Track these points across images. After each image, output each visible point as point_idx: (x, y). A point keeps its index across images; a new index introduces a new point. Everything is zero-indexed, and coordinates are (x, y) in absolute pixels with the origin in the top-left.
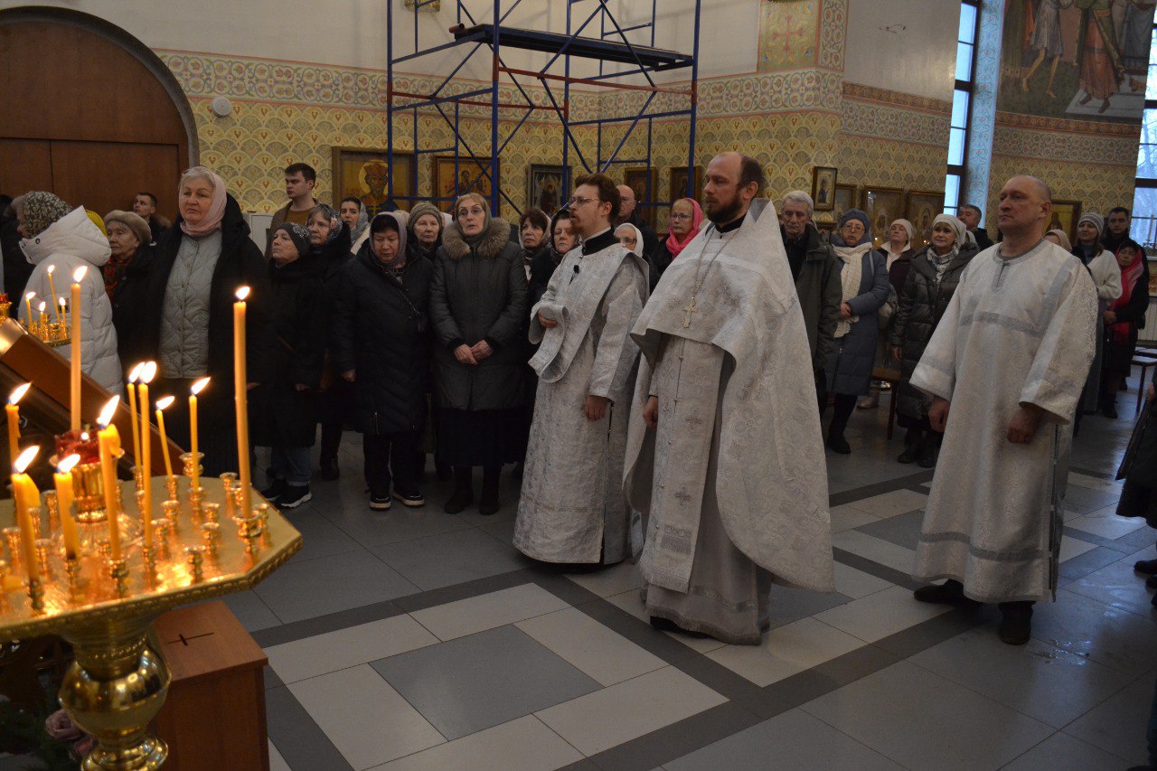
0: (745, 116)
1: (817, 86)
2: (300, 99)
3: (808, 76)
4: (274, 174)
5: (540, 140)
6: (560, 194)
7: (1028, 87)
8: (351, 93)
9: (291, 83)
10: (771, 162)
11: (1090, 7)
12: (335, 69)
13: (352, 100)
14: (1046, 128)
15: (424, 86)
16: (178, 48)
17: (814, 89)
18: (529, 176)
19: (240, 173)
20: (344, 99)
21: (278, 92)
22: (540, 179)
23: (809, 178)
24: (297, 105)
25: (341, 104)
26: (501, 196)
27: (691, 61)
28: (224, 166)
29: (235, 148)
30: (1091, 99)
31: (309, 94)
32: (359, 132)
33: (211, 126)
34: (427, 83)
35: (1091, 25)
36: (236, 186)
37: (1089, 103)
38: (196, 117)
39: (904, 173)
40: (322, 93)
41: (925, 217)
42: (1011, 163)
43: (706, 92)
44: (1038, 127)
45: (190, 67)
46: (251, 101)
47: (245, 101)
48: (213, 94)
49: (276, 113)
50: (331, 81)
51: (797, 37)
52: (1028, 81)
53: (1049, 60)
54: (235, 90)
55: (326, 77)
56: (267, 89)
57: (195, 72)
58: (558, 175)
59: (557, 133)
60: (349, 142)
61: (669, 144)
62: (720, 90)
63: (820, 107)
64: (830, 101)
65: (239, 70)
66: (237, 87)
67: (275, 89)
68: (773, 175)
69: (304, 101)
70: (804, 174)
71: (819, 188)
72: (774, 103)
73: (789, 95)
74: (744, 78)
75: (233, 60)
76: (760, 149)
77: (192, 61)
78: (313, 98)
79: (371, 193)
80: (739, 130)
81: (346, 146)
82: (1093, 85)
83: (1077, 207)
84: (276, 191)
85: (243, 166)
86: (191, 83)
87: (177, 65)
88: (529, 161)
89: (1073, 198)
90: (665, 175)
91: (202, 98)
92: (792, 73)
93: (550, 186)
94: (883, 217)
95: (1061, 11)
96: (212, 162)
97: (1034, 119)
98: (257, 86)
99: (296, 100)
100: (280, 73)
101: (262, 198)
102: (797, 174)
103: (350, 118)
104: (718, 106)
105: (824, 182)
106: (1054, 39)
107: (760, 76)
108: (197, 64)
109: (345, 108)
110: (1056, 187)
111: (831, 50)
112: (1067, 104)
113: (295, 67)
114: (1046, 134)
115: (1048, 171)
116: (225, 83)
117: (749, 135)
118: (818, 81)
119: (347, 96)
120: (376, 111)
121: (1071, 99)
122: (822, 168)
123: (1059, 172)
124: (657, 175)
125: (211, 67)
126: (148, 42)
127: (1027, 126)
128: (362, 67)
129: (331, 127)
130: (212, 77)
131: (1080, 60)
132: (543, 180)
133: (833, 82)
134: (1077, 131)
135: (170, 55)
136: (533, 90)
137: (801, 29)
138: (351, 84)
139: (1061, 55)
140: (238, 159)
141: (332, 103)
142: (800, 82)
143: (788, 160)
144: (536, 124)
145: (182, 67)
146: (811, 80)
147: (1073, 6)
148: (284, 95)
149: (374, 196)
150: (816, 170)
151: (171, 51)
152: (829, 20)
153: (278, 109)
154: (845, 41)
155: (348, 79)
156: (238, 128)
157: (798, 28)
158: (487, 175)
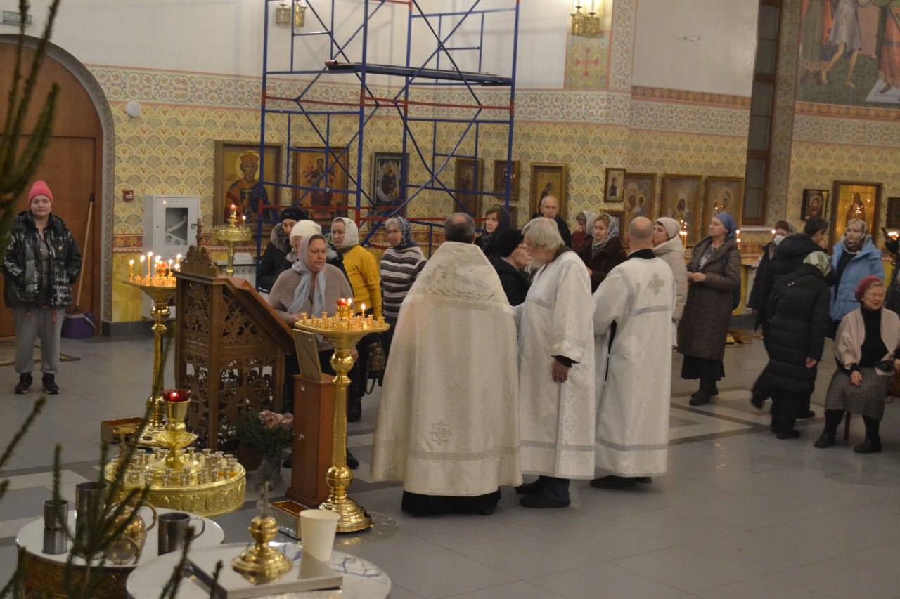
0: (555, 124)
1: (608, 105)
2: (192, 102)
3: (601, 97)
4: (170, 162)
5: (383, 131)
6: (399, 177)
7: (828, 79)
8: (232, 96)
9: (186, 89)
10: (574, 162)
11: (888, 4)
12: (220, 77)
13: (232, 101)
14: (847, 115)
15: (289, 89)
16: (104, 64)
17: (606, 108)
18: (373, 162)
19: (144, 162)
20: (226, 101)
21: (176, 97)
22: (382, 165)
23: (602, 177)
24: (190, 106)
25: (224, 105)
26: (350, 179)
27: (510, 82)
28: (133, 156)
29: (142, 142)
30: (890, 88)
31: (199, 97)
32: (236, 127)
33: (124, 125)
34: (291, 86)
35: (888, 20)
36: (141, 172)
37: (888, 92)
38: (114, 117)
39: (703, 162)
40: (209, 96)
41: (725, 200)
42: (812, 148)
43: (524, 100)
44: (838, 114)
45: (112, 79)
46: (156, 104)
47: (151, 104)
48: (128, 99)
49: (173, 113)
50: (216, 87)
51: (593, 65)
52: (828, 74)
53: (848, 54)
54: (144, 96)
55: (213, 84)
56: (168, 94)
57: (115, 82)
58: (397, 161)
59: (398, 125)
60: (228, 137)
61: (493, 140)
62: (535, 100)
63: (611, 122)
64: (620, 116)
65: (148, 80)
66: (146, 94)
67: (174, 94)
68: (575, 172)
69: (196, 103)
70: (598, 173)
71: (610, 184)
72: (576, 116)
73: (587, 111)
74: (554, 93)
75: (143, 72)
76: (566, 151)
77: (114, 74)
78: (202, 101)
79: (245, 177)
80: (550, 134)
81: (225, 139)
82: (892, 75)
83: (879, 187)
84: (171, 176)
85: (147, 156)
86: (112, 90)
87: (102, 76)
88: (373, 149)
89: (876, 180)
90: (489, 165)
91: (119, 103)
92: (589, 93)
93: (390, 171)
94: (682, 201)
95: (860, 9)
96: (124, 153)
97: (834, 108)
98: (161, 92)
99: (189, 103)
100: (178, 82)
101: (160, 182)
102: (593, 173)
103: (230, 116)
104: (534, 113)
105: (614, 179)
106: (852, 35)
107: (566, 93)
108: (118, 76)
109: (227, 109)
110: (858, 170)
111: (621, 77)
112: (866, 93)
113: (189, 76)
114: (847, 121)
115: (849, 154)
116: (136, 90)
117: (557, 138)
118: (609, 101)
119: (228, 99)
120: (250, 110)
121: (870, 89)
122: (613, 169)
123: (861, 156)
124: (483, 164)
125: (127, 78)
126: (82, 59)
127: (828, 114)
128: (242, 74)
129: (215, 124)
130: (128, 86)
131: (879, 52)
132: (384, 165)
133: (621, 101)
134: (877, 117)
135: (97, 69)
136: (378, 88)
137: (597, 60)
138: (231, 89)
139: (860, 49)
140: (144, 151)
141: (217, 105)
142: (595, 101)
143: (586, 162)
144: (380, 117)
145: (106, 78)
146: (603, 100)
147: (871, 4)
148: (181, 99)
149: (247, 180)
150: (608, 171)
151: (99, 66)
152: (618, 55)
153: (176, 110)
154: (632, 70)
155: (229, 85)
156: (145, 126)
157: (594, 59)
158: (339, 163)
